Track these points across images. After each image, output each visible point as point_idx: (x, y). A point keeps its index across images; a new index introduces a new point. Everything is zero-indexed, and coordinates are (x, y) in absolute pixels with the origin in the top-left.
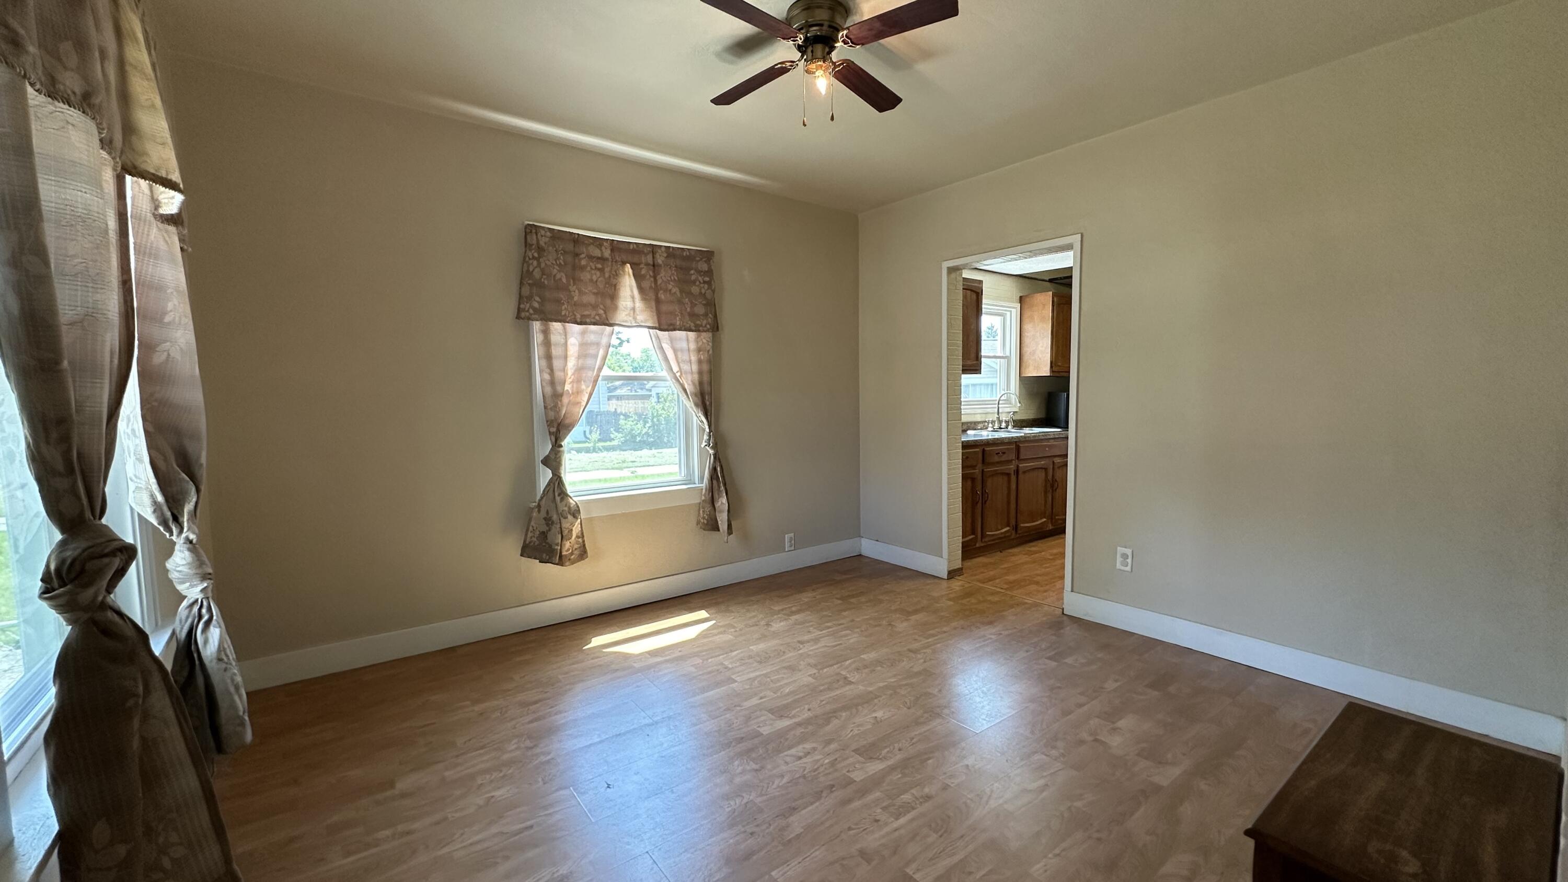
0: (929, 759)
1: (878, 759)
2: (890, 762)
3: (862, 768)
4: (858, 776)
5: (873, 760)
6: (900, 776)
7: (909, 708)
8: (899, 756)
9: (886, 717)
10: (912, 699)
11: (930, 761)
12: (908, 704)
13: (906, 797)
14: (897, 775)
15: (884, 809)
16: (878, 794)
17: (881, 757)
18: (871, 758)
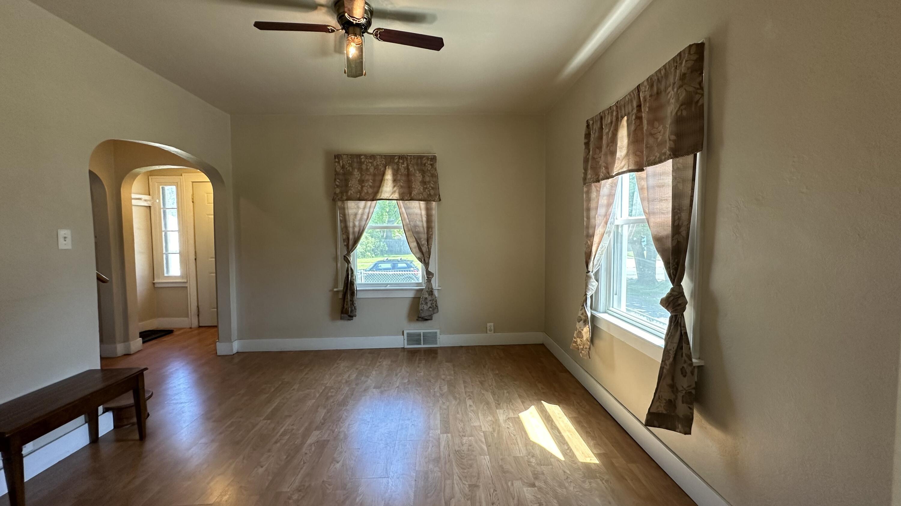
0: (287, 458)
1: (314, 443)
2: (306, 445)
3: (317, 436)
4: (317, 433)
5: (316, 441)
6: (296, 443)
7: (323, 481)
8: (304, 450)
9: (332, 467)
10: (328, 491)
11: (285, 457)
12: (327, 485)
13: (287, 437)
14: (297, 442)
15: (293, 429)
16: (300, 432)
17: (313, 445)
18: (317, 442)
